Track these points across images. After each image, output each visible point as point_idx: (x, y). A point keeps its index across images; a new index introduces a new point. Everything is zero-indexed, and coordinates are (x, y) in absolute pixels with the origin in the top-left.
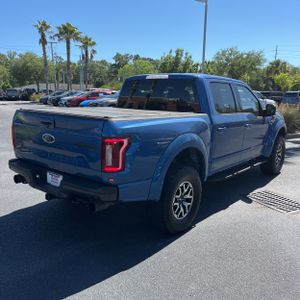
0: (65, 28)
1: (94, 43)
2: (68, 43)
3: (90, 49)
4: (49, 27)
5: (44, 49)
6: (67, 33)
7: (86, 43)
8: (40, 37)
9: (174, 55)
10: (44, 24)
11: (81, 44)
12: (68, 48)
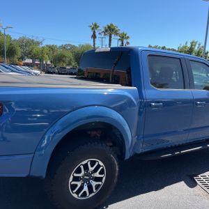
0: (109, 27)
1: (128, 37)
2: (110, 37)
3: (125, 41)
4: (98, 27)
5: (94, 41)
6: (110, 30)
7: (123, 37)
8: (92, 33)
9: (189, 45)
10: (96, 25)
11: (119, 38)
12: (110, 40)
